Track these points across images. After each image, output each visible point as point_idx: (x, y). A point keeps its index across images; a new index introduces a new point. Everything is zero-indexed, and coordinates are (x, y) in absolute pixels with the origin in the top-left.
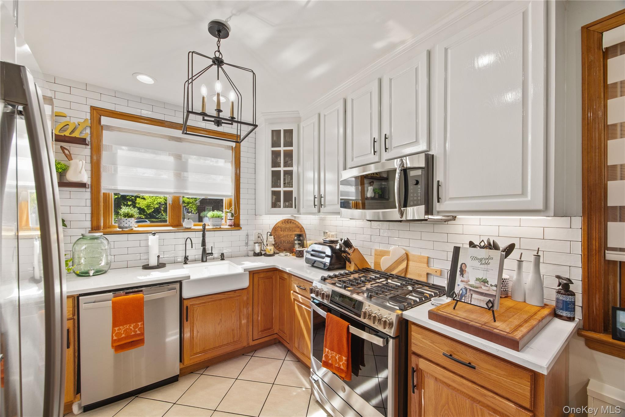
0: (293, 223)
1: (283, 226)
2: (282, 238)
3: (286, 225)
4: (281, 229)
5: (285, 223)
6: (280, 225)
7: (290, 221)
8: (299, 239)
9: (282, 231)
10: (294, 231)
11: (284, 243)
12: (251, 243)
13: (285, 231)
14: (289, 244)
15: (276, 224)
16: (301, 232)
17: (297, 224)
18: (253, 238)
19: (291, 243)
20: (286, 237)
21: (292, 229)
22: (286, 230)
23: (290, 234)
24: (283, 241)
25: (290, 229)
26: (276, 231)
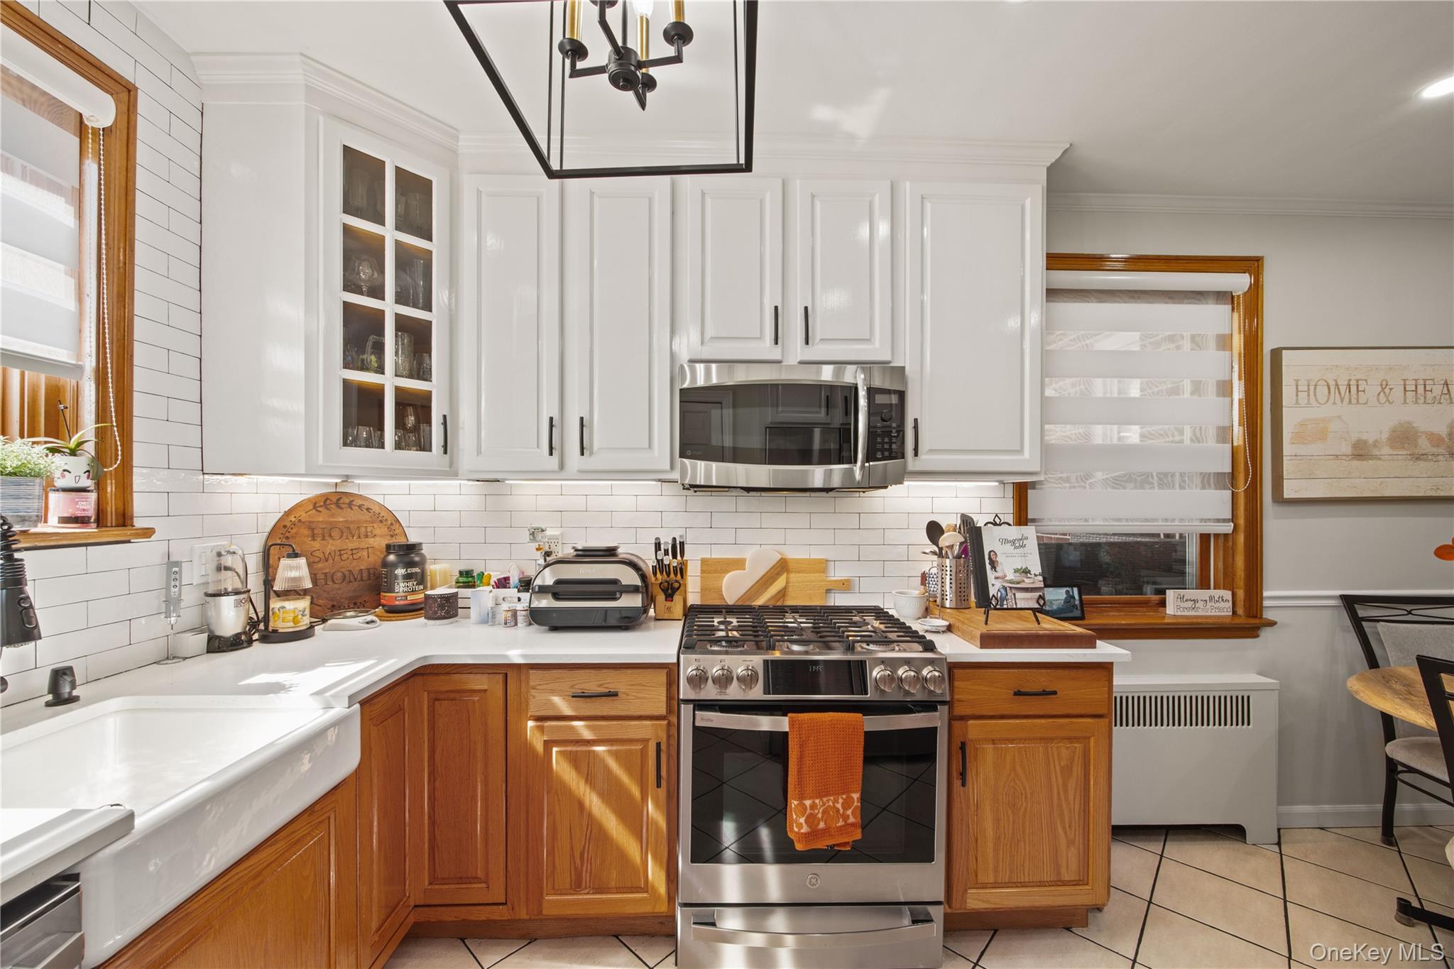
0: (360, 507)
1: (321, 519)
2: (320, 565)
3: (333, 516)
4: (313, 529)
5: (325, 505)
6: (304, 516)
7: (347, 501)
8: (406, 559)
9: (319, 539)
10: (366, 536)
11: (330, 583)
12: (190, 597)
13: (331, 536)
14: (350, 582)
15: (288, 513)
16: (392, 536)
17: (376, 509)
18: (195, 575)
19: (356, 580)
20: (337, 558)
21: (359, 528)
22: (335, 533)
23: (351, 546)
24: (326, 574)
25: (348, 528)
26: (287, 538)
